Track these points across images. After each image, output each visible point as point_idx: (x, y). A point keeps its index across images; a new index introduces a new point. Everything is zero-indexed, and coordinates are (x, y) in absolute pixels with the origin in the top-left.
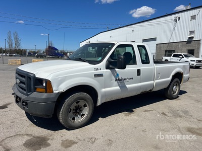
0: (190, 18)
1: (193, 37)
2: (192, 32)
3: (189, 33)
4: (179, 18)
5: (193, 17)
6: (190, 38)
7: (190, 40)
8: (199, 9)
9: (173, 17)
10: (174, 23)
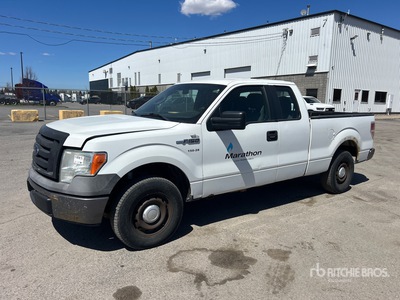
0: (310, 31)
1: (315, 68)
2: (314, 58)
3: (308, 59)
4: (291, 32)
5: (316, 32)
6: (309, 68)
7: (311, 71)
8: (325, 17)
9: (280, 28)
10: (282, 39)
